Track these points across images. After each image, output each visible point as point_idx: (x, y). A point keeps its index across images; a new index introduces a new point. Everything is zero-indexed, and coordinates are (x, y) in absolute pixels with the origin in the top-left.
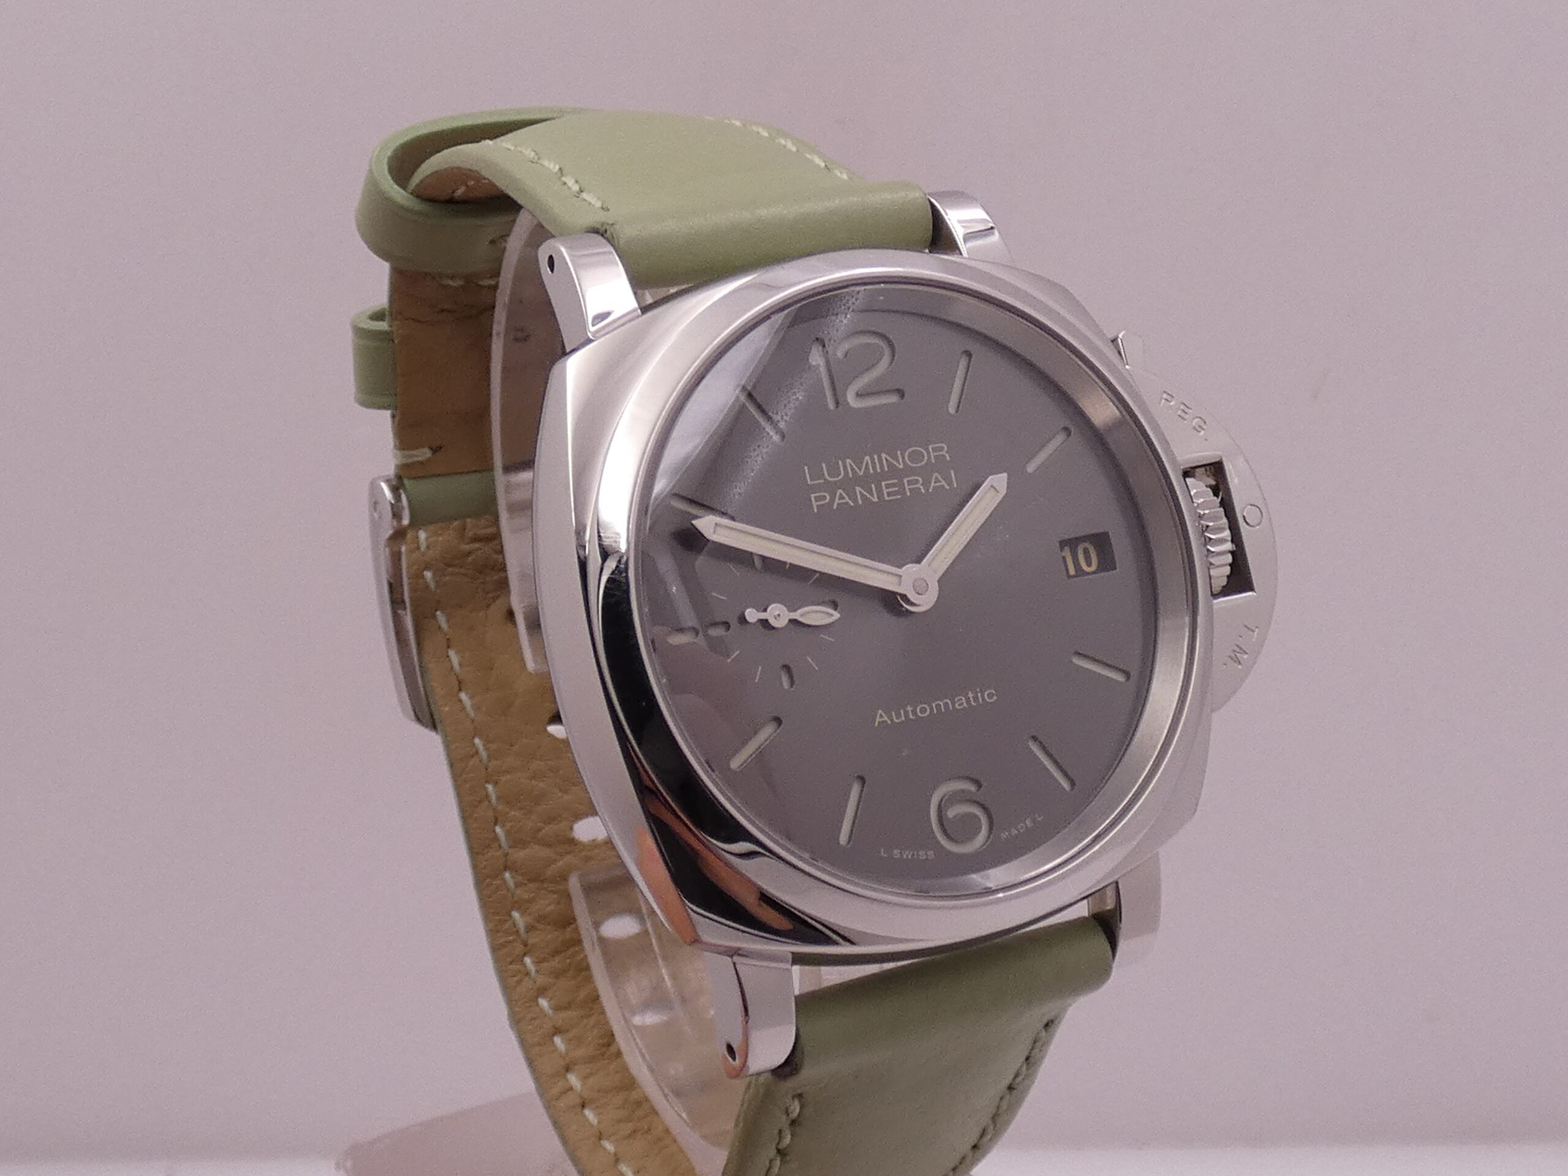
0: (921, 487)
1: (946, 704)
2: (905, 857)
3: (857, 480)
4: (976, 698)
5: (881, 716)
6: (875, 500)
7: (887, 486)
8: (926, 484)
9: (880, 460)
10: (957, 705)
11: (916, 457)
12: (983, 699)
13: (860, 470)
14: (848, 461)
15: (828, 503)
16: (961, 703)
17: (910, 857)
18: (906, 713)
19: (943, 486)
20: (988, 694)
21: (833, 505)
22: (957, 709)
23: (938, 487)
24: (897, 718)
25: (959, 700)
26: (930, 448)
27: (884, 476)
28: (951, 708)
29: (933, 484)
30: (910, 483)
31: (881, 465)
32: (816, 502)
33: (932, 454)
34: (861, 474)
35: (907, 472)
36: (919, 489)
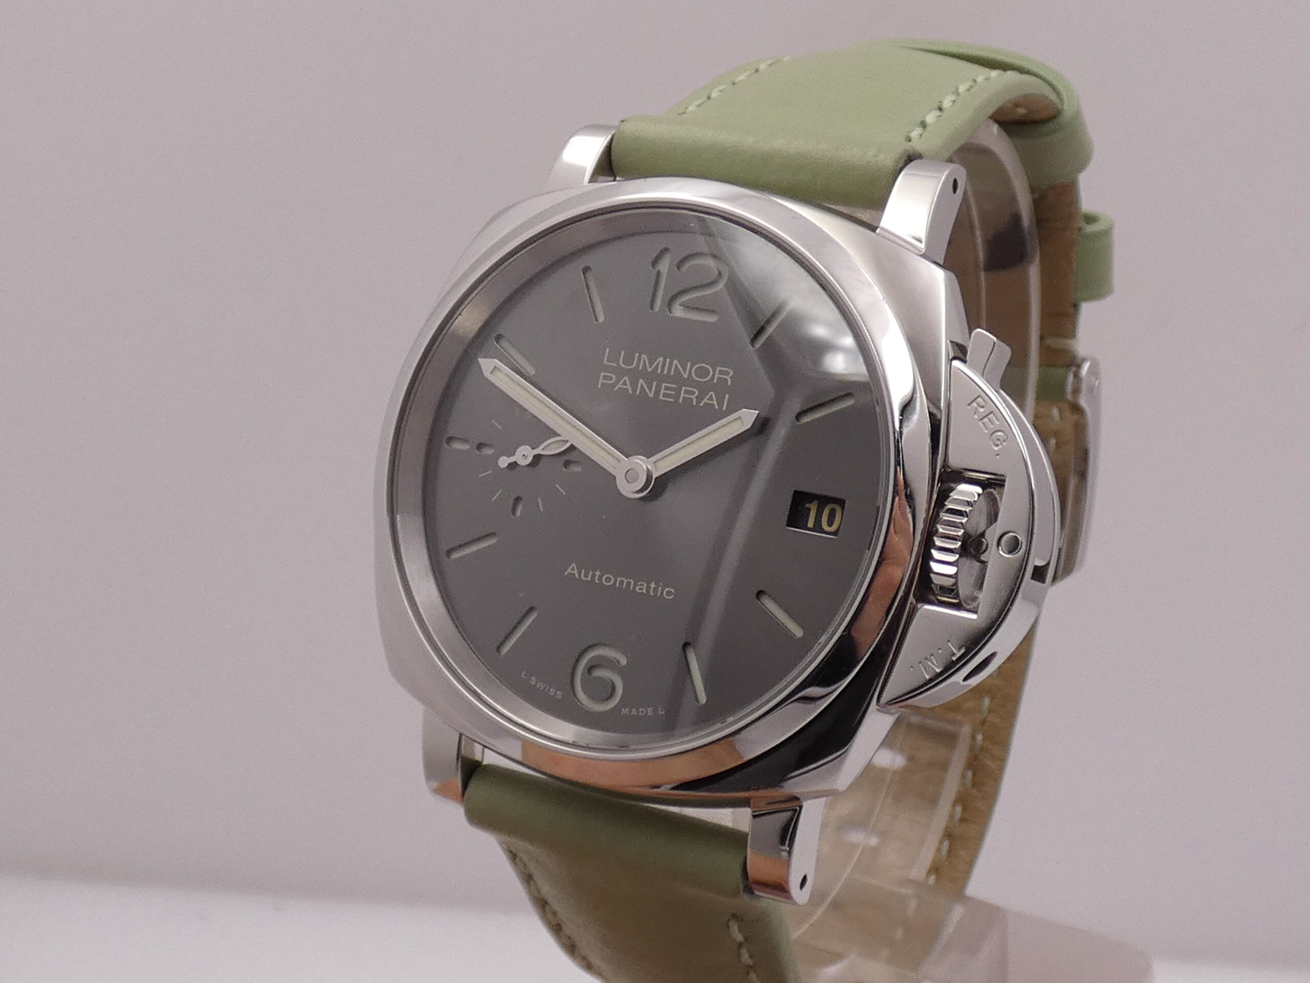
0: (695, 400)
1: (629, 583)
2: (538, 686)
3: (644, 374)
4: (655, 590)
5: (573, 569)
6: (651, 395)
7: (667, 388)
8: (699, 398)
9: (671, 364)
10: (637, 588)
11: (702, 372)
12: (662, 593)
13: (650, 367)
14: (644, 356)
15: (613, 384)
16: (642, 588)
17: (542, 688)
18: (594, 576)
19: (714, 405)
20: (667, 592)
21: (615, 387)
22: (636, 591)
23: (708, 404)
24: (585, 577)
25: (641, 585)
26: (718, 369)
27: (668, 378)
28: (631, 588)
29: (705, 400)
30: (686, 392)
31: (670, 369)
32: (603, 379)
33: (717, 375)
34: (650, 370)
35: (689, 382)
36: (692, 400)
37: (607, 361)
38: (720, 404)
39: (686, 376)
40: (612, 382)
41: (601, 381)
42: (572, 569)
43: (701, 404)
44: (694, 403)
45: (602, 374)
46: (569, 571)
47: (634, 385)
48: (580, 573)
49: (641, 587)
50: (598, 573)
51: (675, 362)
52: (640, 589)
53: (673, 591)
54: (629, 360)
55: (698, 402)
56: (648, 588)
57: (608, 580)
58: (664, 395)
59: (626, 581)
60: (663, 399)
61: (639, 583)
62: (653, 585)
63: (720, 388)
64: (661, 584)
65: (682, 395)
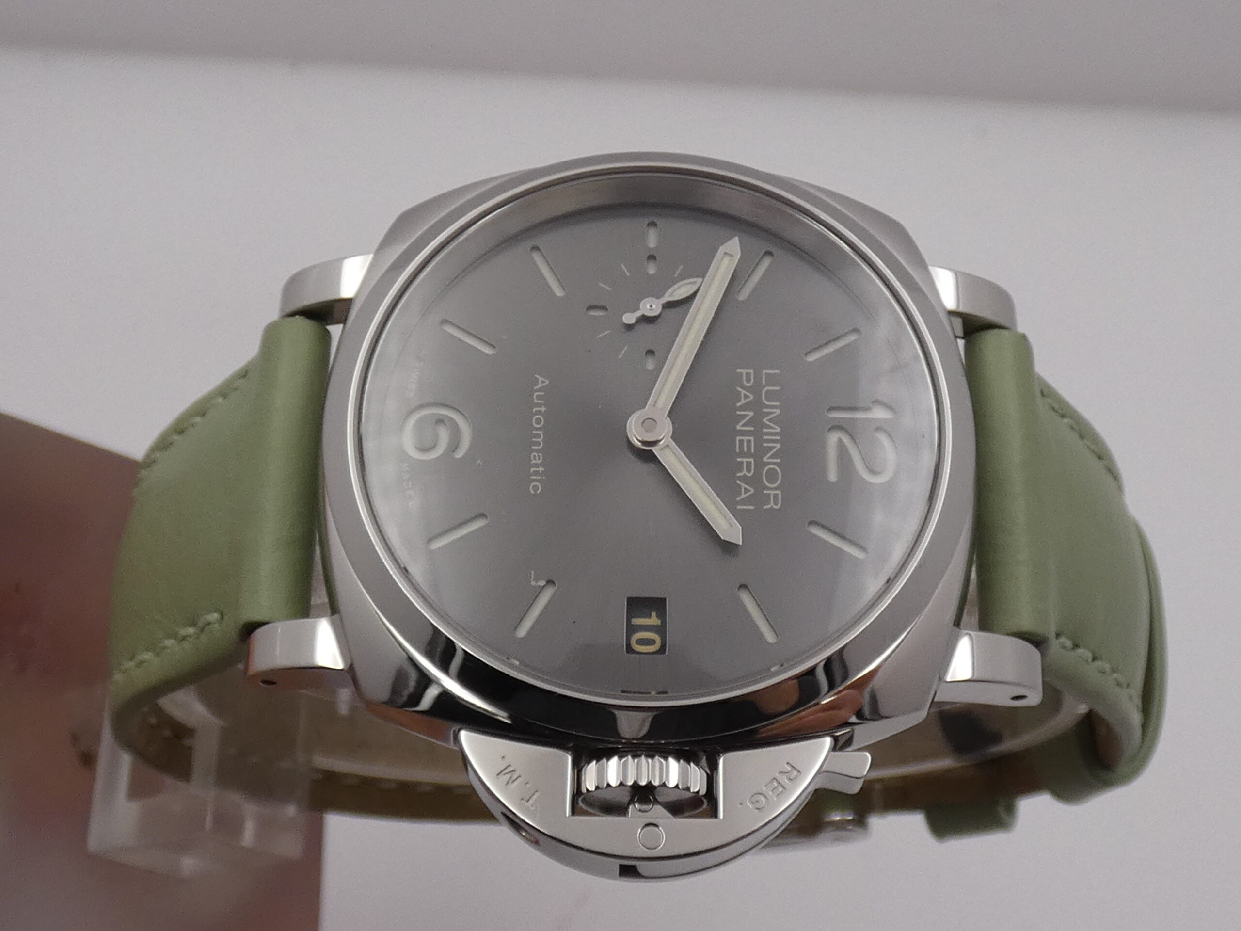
0: (742, 473)
9: (775, 441)
10: (535, 453)
11: (772, 476)
12: (535, 480)
20: (537, 486)
21: (741, 387)
24: (537, 396)
25: (539, 457)
28: (534, 447)
29: (744, 486)
30: (749, 463)
31: (768, 441)
32: (747, 374)
33: (772, 492)
34: (765, 420)
35: (760, 465)
36: (741, 471)
37: (767, 375)
38: (744, 502)
39: (765, 459)
40: (745, 383)
41: (744, 371)
42: (542, 381)
43: (738, 482)
44: (738, 475)
45: (752, 371)
46: (540, 379)
47: (744, 408)
48: (540, 390)
49: (537, 458)
50: (543, 409)
51: (778, 446)
52: (535, 456)
53: (538, 492)
54: (770, 396)
55: (740, 478)
56: (537, 465)
57: (538, 421)
58: (741, 441)
59: (539, 440)
60: (737, 442)
61: (540, 455)
62: (541, 469)
63: (759, 498)
64: (544, 478)
65: (745, 460)
